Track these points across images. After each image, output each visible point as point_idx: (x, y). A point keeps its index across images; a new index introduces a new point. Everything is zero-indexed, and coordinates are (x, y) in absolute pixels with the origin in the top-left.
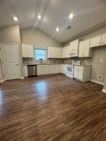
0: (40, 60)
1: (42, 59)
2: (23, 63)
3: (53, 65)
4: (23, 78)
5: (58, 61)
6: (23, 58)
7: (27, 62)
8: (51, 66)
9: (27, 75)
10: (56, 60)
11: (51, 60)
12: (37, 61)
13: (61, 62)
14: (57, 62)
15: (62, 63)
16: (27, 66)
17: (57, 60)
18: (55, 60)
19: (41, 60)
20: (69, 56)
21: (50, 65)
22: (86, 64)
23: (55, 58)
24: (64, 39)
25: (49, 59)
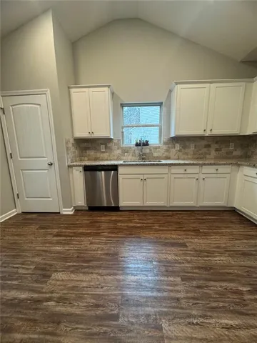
0: (137, 145)
1: (146, 144)
3: (190, 170)
4: (69, 211)
5: (217, 150)
8: (182, 171)
10: (208, 146)
11: (184, 147)
12: (125, 151)
13: (235, 153)
14: (213, 153)
15: (240, 157)
16: (81, 169)
17: (215, 146)
18: (204, 143)
19: (142, 144)
21: (174, 170)
23: (202, 138)
25: (176, 139)
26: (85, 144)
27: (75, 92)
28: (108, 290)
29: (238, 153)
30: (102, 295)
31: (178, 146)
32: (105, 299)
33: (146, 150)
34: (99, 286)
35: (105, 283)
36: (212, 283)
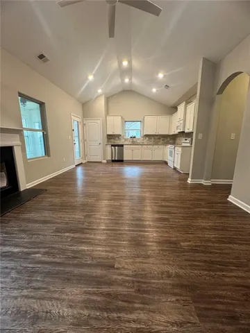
0: (131, 137)
1: (135, 137)
2: (108, 141)
3: (149, 146)
4: (105, 161)
5: (163, 140)
6: (108, 135)
7: (112, 140)
8: (146, 147)
9: (110, 158)
10: (159, 139)
11: (149, 139)
12: (126, 140)
14: (162, 142)
16: (110, 146)
20: (176, 132)
23: (156, 135)
24: (172, 102)
25: (146, 136)
26: (110, 137)
27: (108, 118)
29: (171, 141)
31: (147, 138)
33: (135, 140)
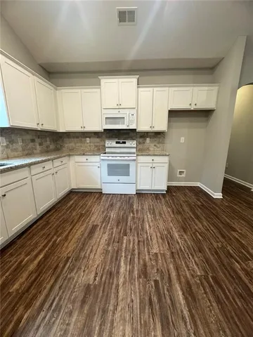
3: (48, 165)
5: (40, 144)
21: (34, 170)
22: (151, 149)
28: (135, 293)
30: (140, 299)
31: (4, 141)
32: (144, 295)
34: (131, 305)
35: (127, 298)
36: (129, 224)
